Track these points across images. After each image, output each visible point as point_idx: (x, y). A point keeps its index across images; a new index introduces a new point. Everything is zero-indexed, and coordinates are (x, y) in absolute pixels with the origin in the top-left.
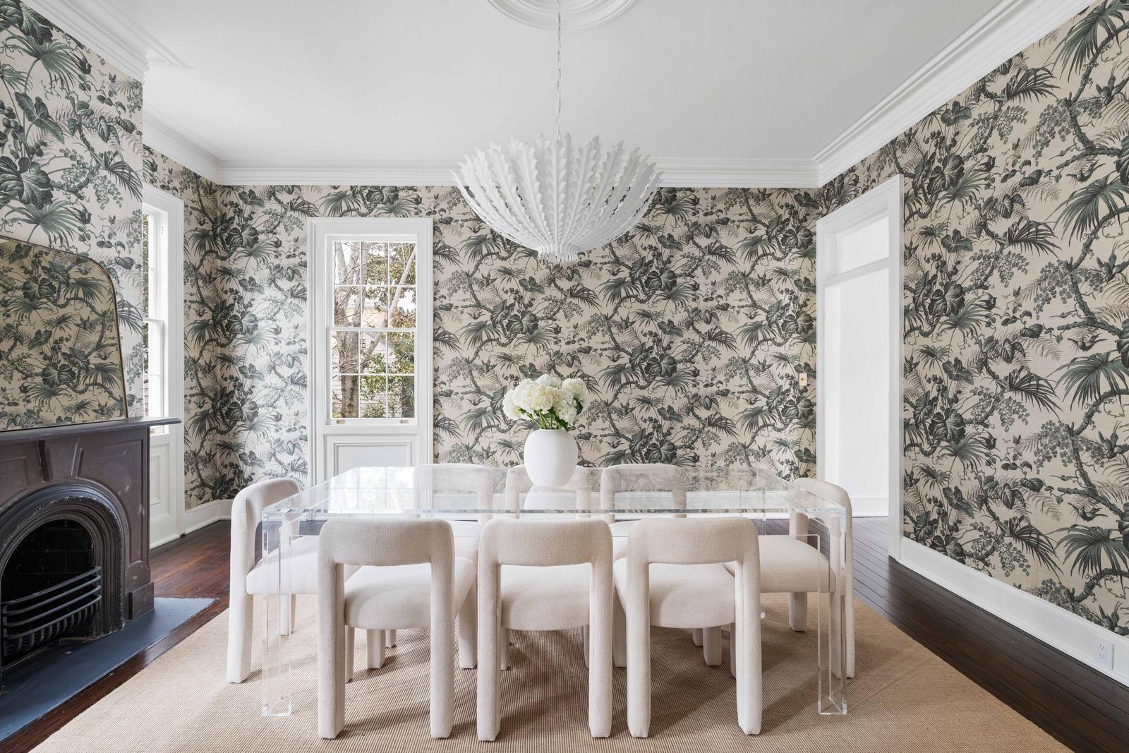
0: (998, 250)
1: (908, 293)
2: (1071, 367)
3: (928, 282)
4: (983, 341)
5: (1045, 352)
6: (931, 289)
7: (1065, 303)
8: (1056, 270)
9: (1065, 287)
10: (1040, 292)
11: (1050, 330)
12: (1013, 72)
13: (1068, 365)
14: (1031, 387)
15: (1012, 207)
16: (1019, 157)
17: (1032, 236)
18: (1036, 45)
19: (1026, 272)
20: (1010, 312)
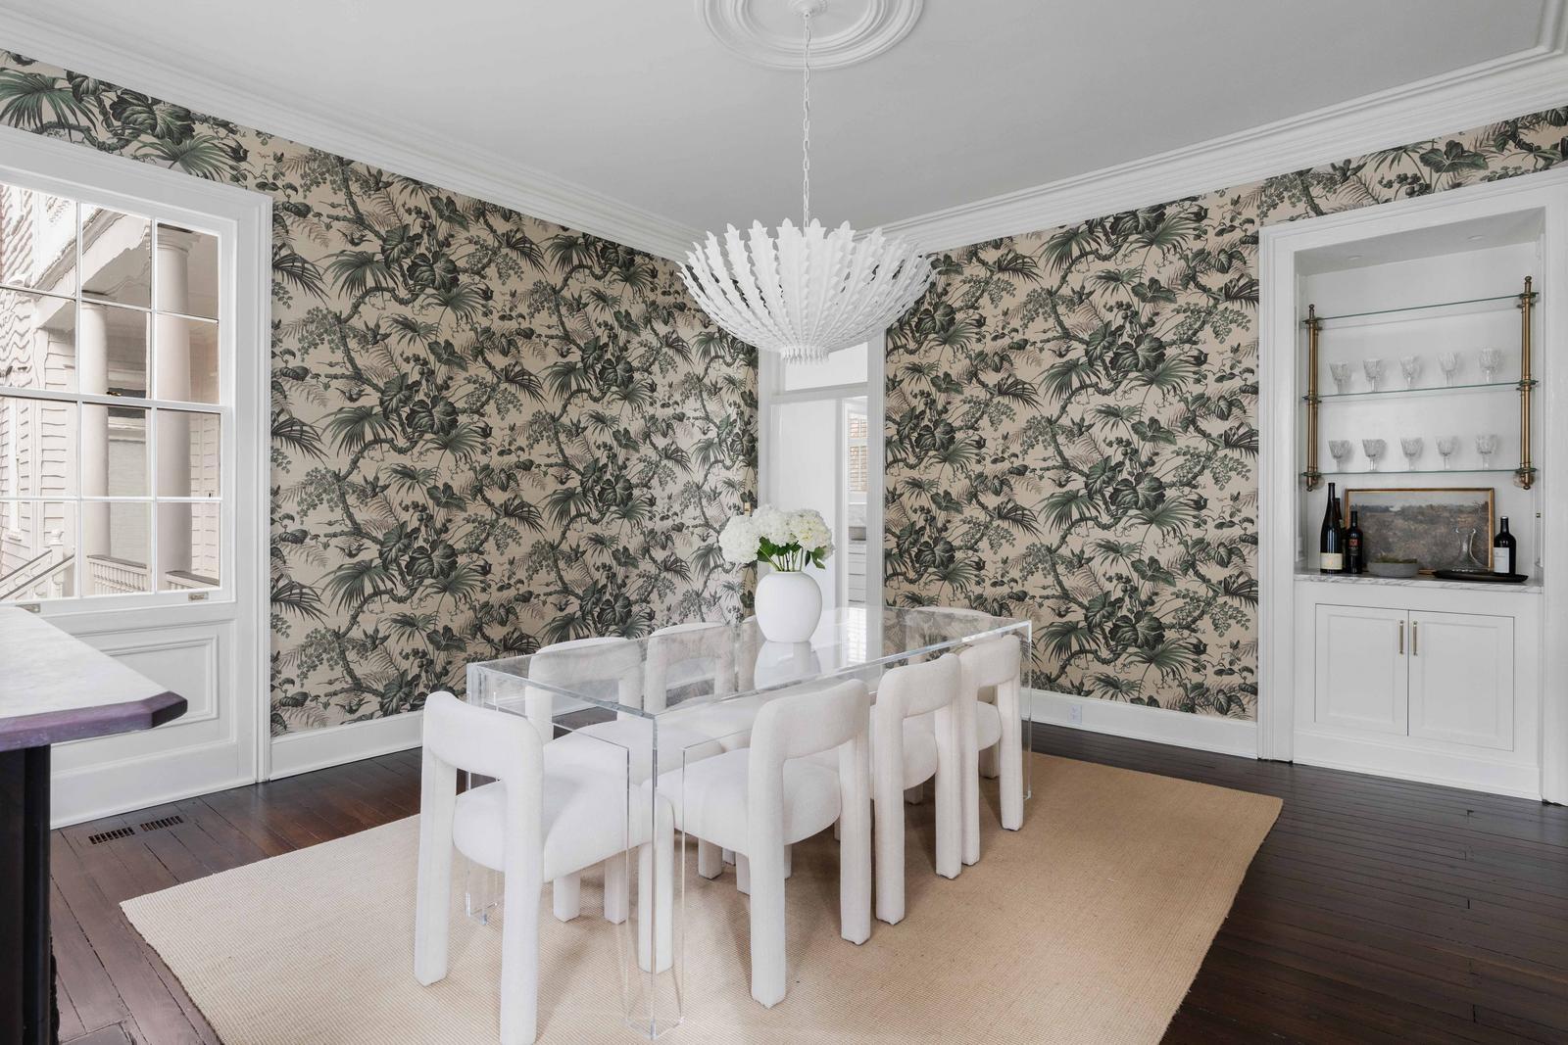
0: (988, 398)
1: (890, 424)
2: (1051, 500)
3: (915, 417)
4: (973, 476)
5: (1030, 488)
6: (918, 424)
7: (1046, 449)
8: (1039, 422)
9: (1047, 437)
10: (1025, 439)
11: (1034, 470)
12: (1003, 251)
13: (1048, 499)
14: (1018, 516)
15: (1002, 364)
16: (1009, 324)
17: (1018, 391)
18: (1025, 236)
19: (1014, 421)
20: (999, 452)
